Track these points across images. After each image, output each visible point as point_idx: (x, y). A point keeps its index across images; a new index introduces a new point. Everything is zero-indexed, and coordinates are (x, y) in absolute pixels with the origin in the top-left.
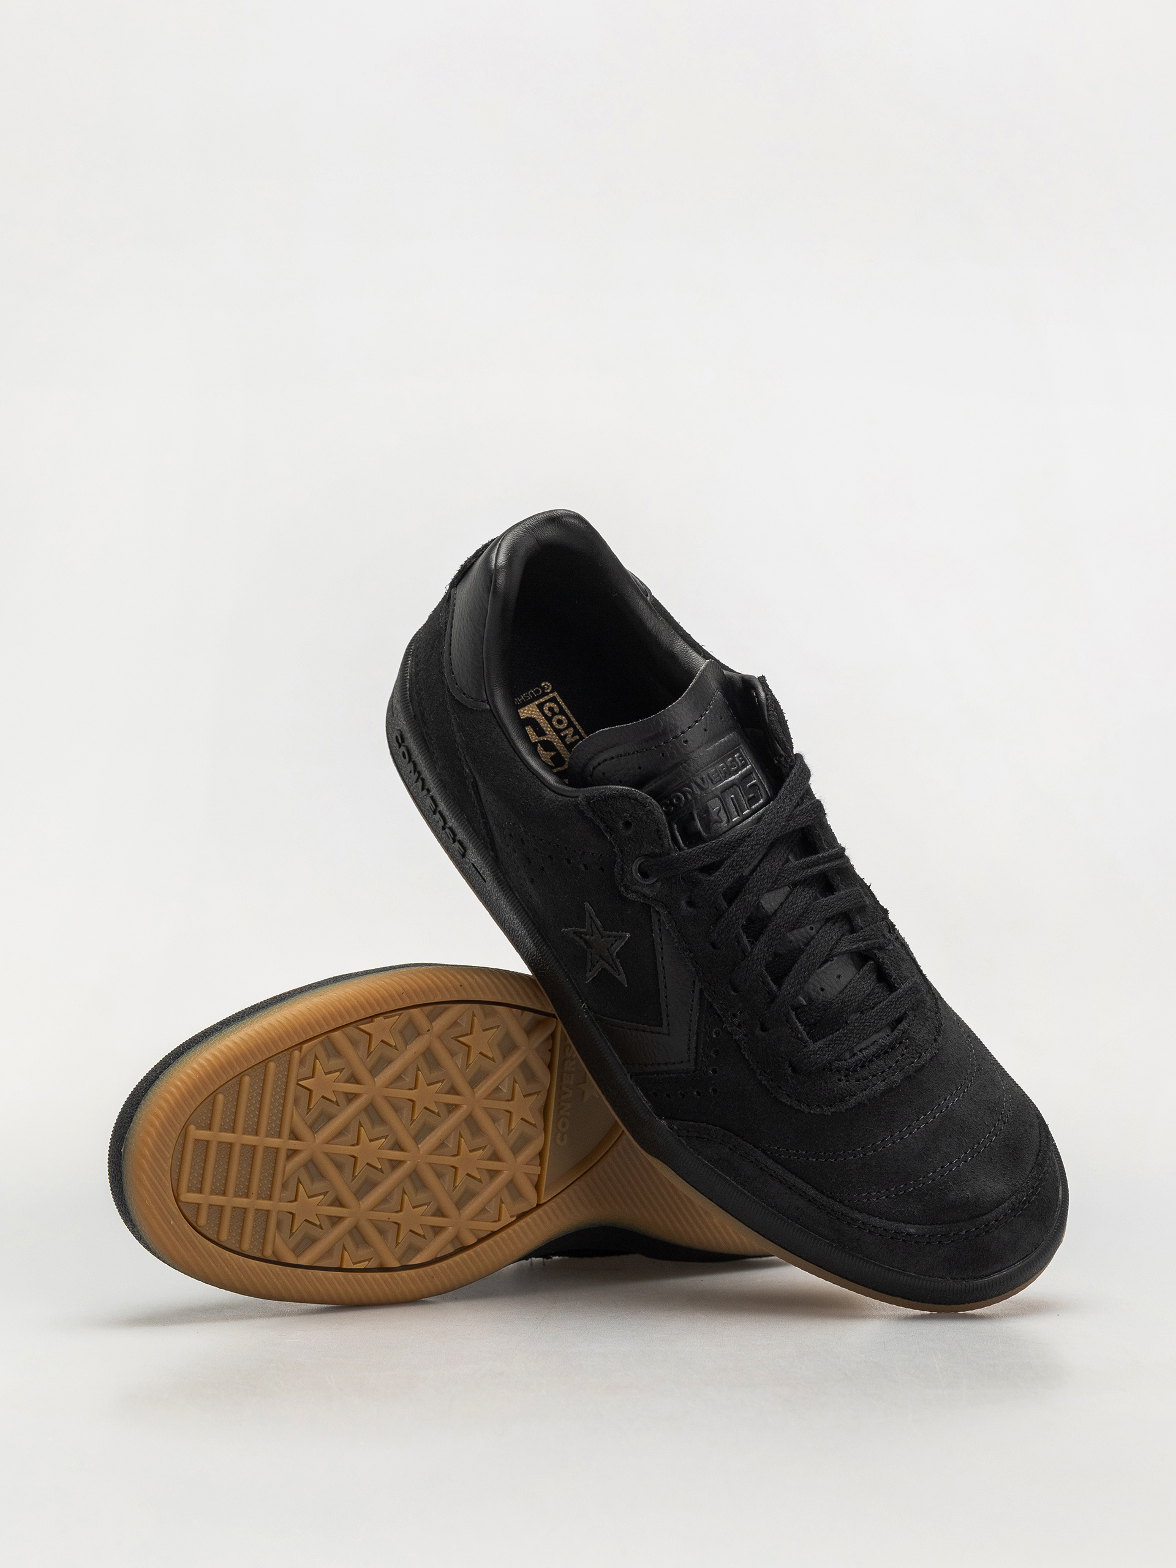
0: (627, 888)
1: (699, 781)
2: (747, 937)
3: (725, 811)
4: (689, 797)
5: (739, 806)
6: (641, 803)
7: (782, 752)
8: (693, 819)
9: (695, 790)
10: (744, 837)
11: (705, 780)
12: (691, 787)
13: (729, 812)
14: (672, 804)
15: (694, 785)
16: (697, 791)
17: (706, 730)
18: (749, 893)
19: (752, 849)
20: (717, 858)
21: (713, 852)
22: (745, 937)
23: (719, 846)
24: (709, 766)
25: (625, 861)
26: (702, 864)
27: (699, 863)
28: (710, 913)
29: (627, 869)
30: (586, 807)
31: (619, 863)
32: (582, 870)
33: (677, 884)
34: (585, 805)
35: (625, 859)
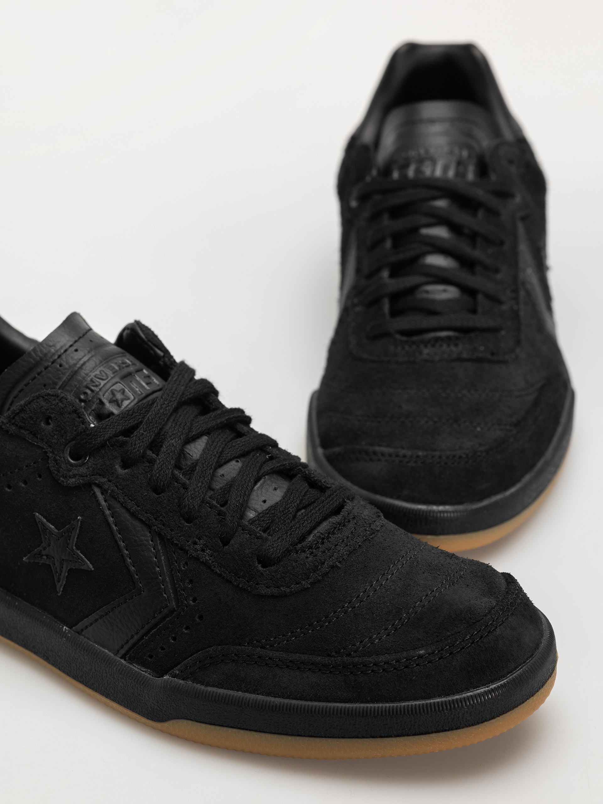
0: (65, 477)
8: (103, 404)
9: (96, 381)
14: (81, 400)
16: (99, 381)
17: (91, 341)
20: (134, 422)
25: (56, 453)
26: (122, 428)
27: (120, 428)
28: (144, 467)
29: (59, 460)
30: (8, 425)
31: (52, 457)
32: (23, 487)
33: (107, 451)
34: (7, 424)
35: (55, 451)
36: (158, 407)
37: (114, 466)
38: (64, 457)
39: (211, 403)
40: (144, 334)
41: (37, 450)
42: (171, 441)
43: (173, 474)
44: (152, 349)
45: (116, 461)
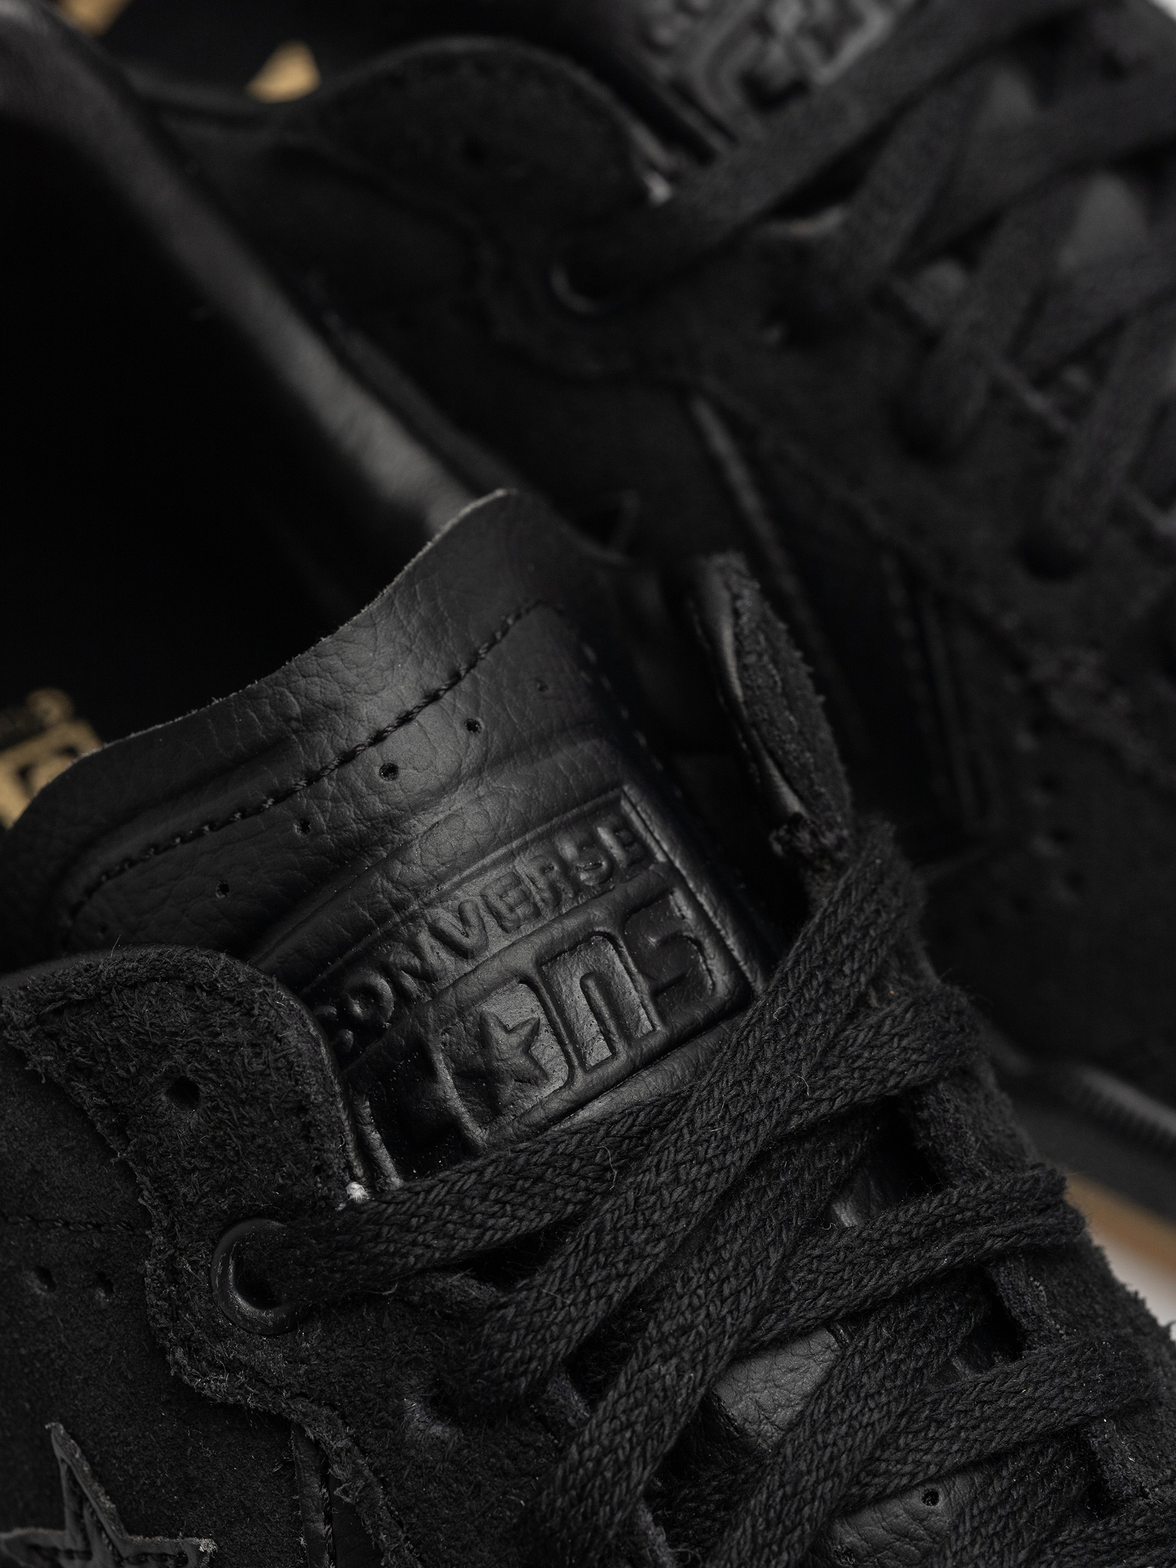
0: (193, 1350)
1: (447, 920)
2: (673, 1542)
3: (557, 1034)
4: (409, 982)
5: (617, 1015)
6: (231, 1000)
7: (794, 804)
8: (431, 1072)
9: (432, 959)
10: (646, 1131)
11: (473, 919)
12: (417, 951)
13: (574, 1041)
14: (347, 1019)
15: (425, 939)
16: (439, 958)
17: (472, 726)
18: (665, 1359)
19: (677, 1180)
20: (541, 1213)
21: (523, 1191)
22: (662, 1538)
23: (547, 1164)
24: (487, 860)
25: (182, 1240)
26: (479, 1238)
27: (466, 1241)
28: (521, 1443)
29: (189, 1274)
30: (27, 1035)
31: (160, 1252)
32: (34, 1295)
33: (387, 1322)
34: (27, 1028)
35: (181, 1230)
36: (658, 1175)
37: (399, 1396)
38: (209, 1269)
39: (925, 1124)
40: (745, 687)
41: (117, 1185)
42: (656, 1366)
43: (630, 1526)
44: (763, 768)
45: (410, 1377)
